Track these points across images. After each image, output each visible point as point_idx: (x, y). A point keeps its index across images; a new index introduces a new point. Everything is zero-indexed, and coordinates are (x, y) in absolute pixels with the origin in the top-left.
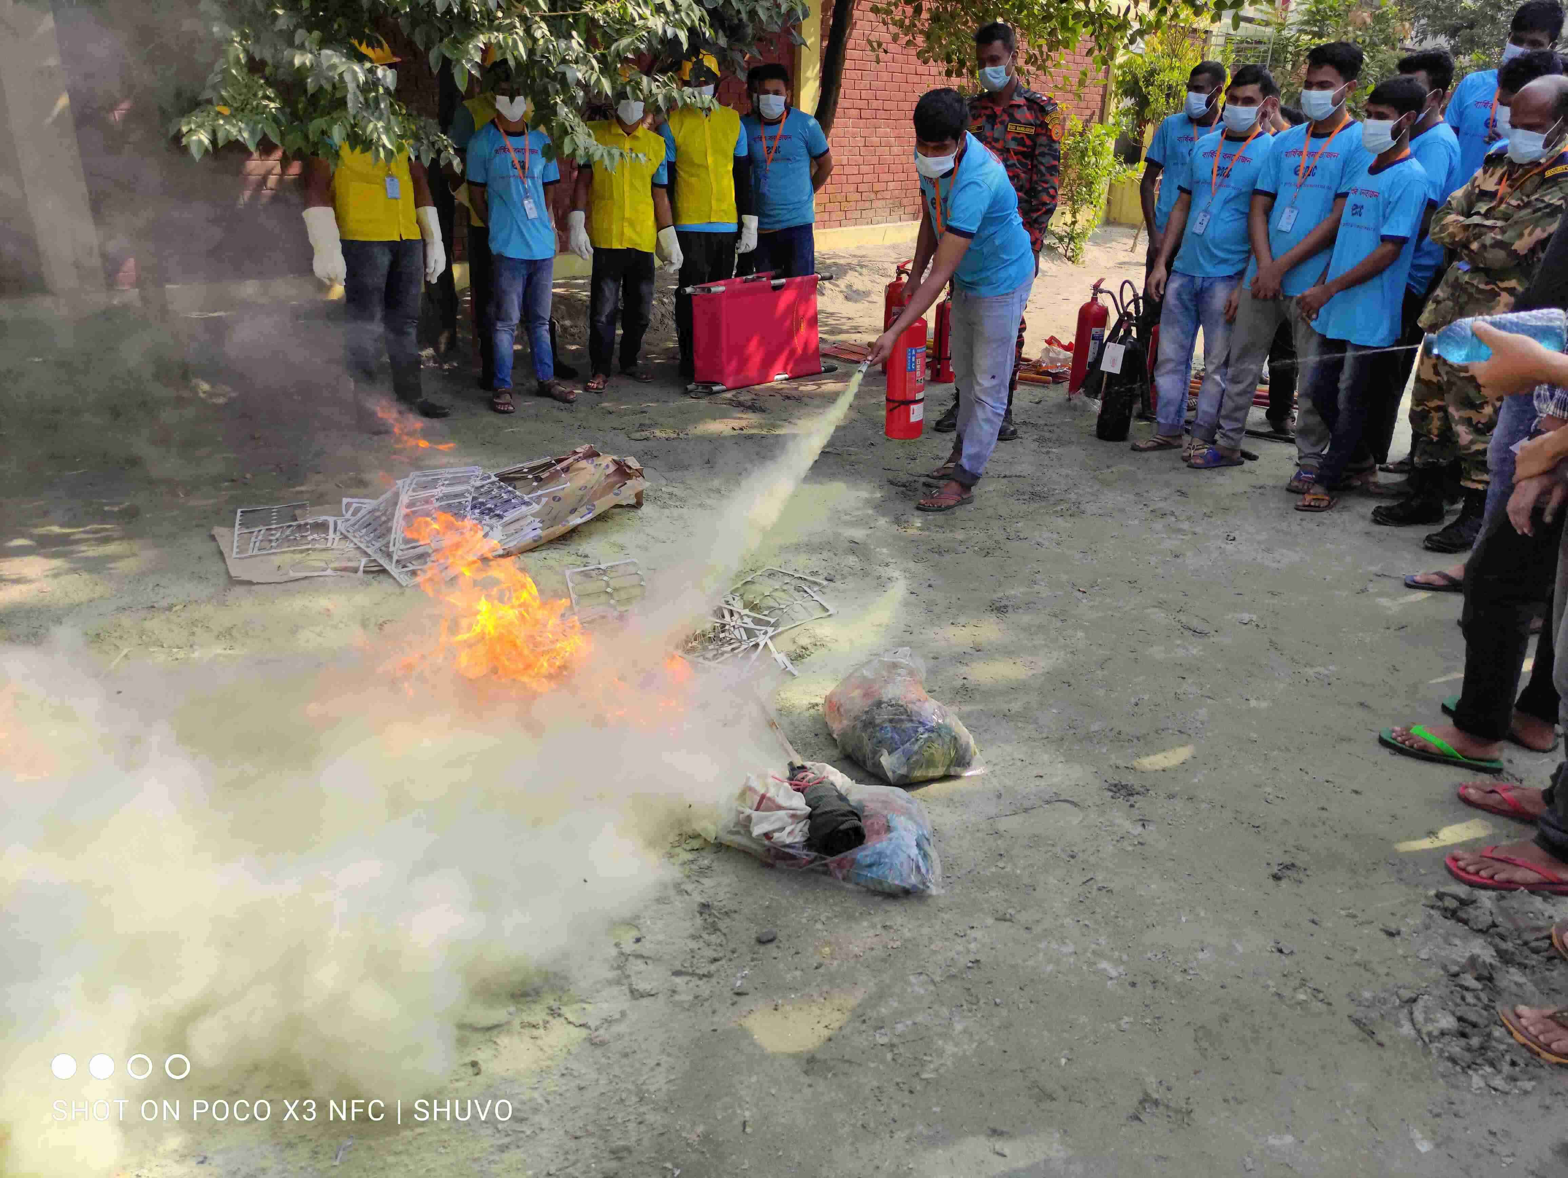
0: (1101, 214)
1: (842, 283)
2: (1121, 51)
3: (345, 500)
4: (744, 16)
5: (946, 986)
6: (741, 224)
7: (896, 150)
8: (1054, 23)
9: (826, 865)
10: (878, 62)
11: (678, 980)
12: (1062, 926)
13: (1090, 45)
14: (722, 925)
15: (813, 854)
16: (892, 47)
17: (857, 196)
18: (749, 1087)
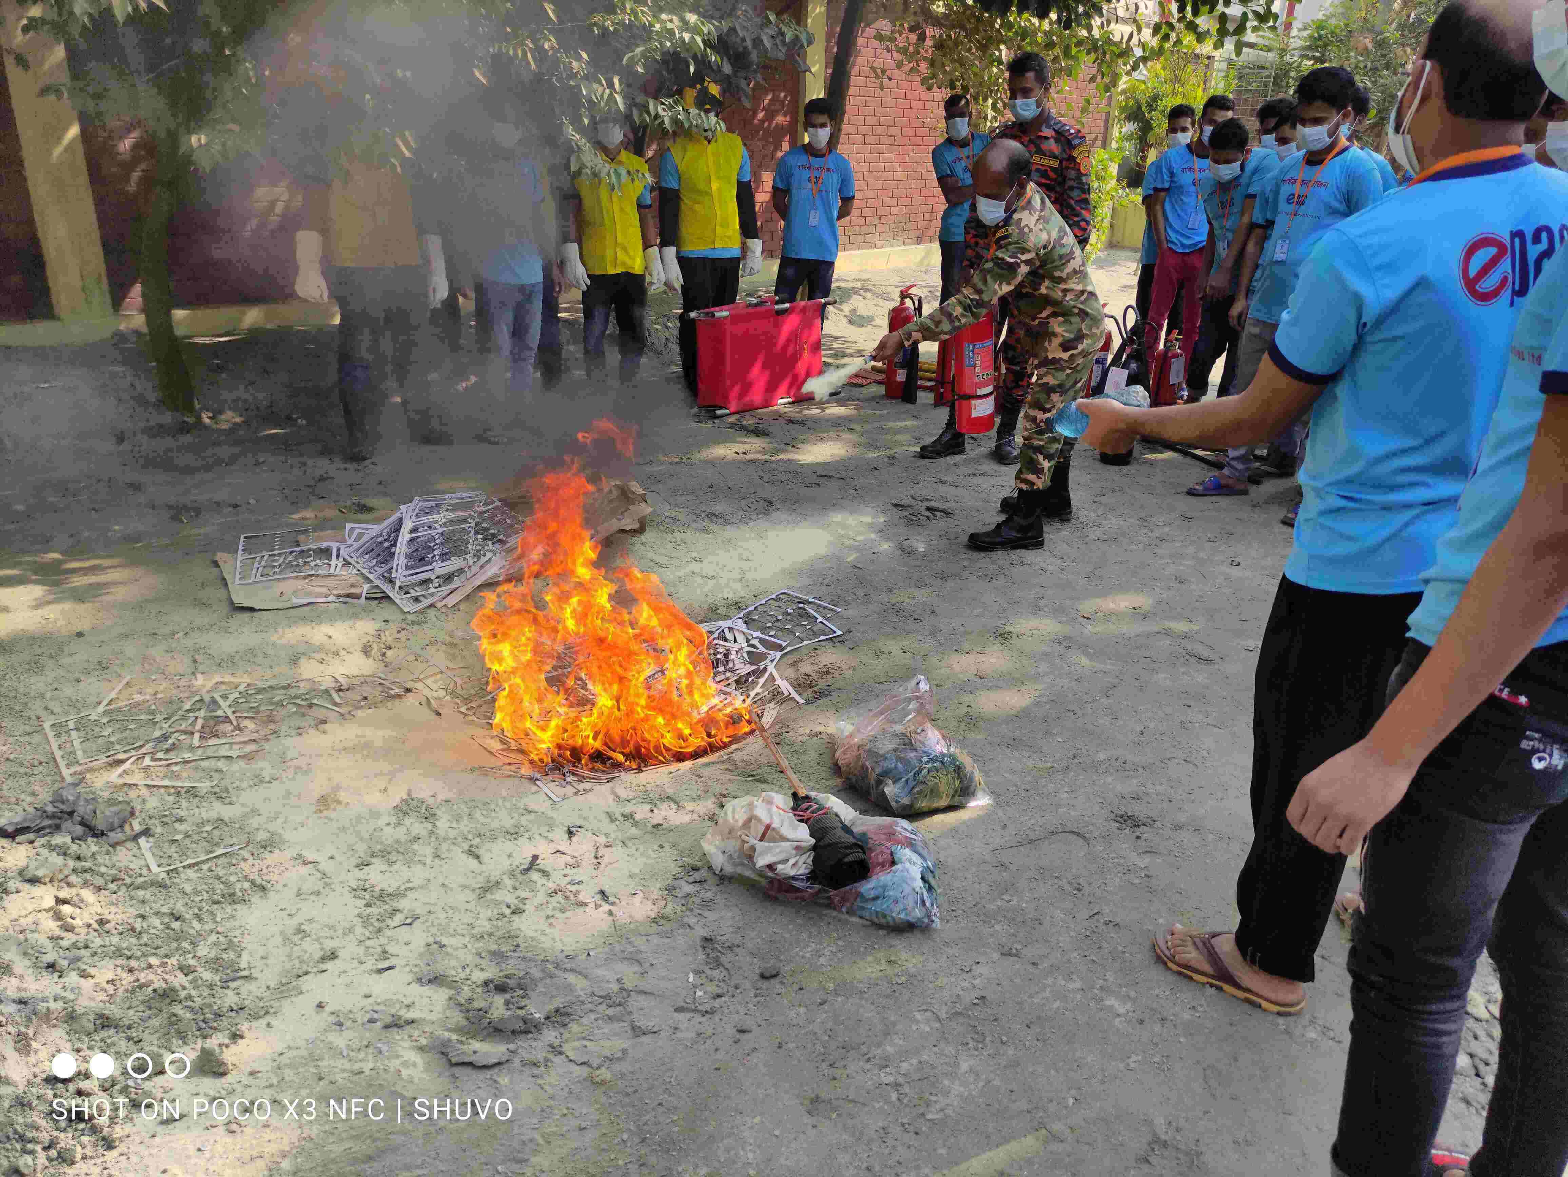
0: (1103, 238)
1: (846, 308)
2: (1125, 78)
3: (348, 526)
4: (749, 44)
5: (953, 1024)
6: (744, 248)
7: (900, 175)
8: (1057, 51)
9: (829, 898)
10: (882, 88)
11: (681, 1016)
12: (1069, 961)
13: (1094, 71)
14: (724, 959)
15: (817, 887)
16: (896, 74)
17: (861, 221)
18: (752, 1128)
